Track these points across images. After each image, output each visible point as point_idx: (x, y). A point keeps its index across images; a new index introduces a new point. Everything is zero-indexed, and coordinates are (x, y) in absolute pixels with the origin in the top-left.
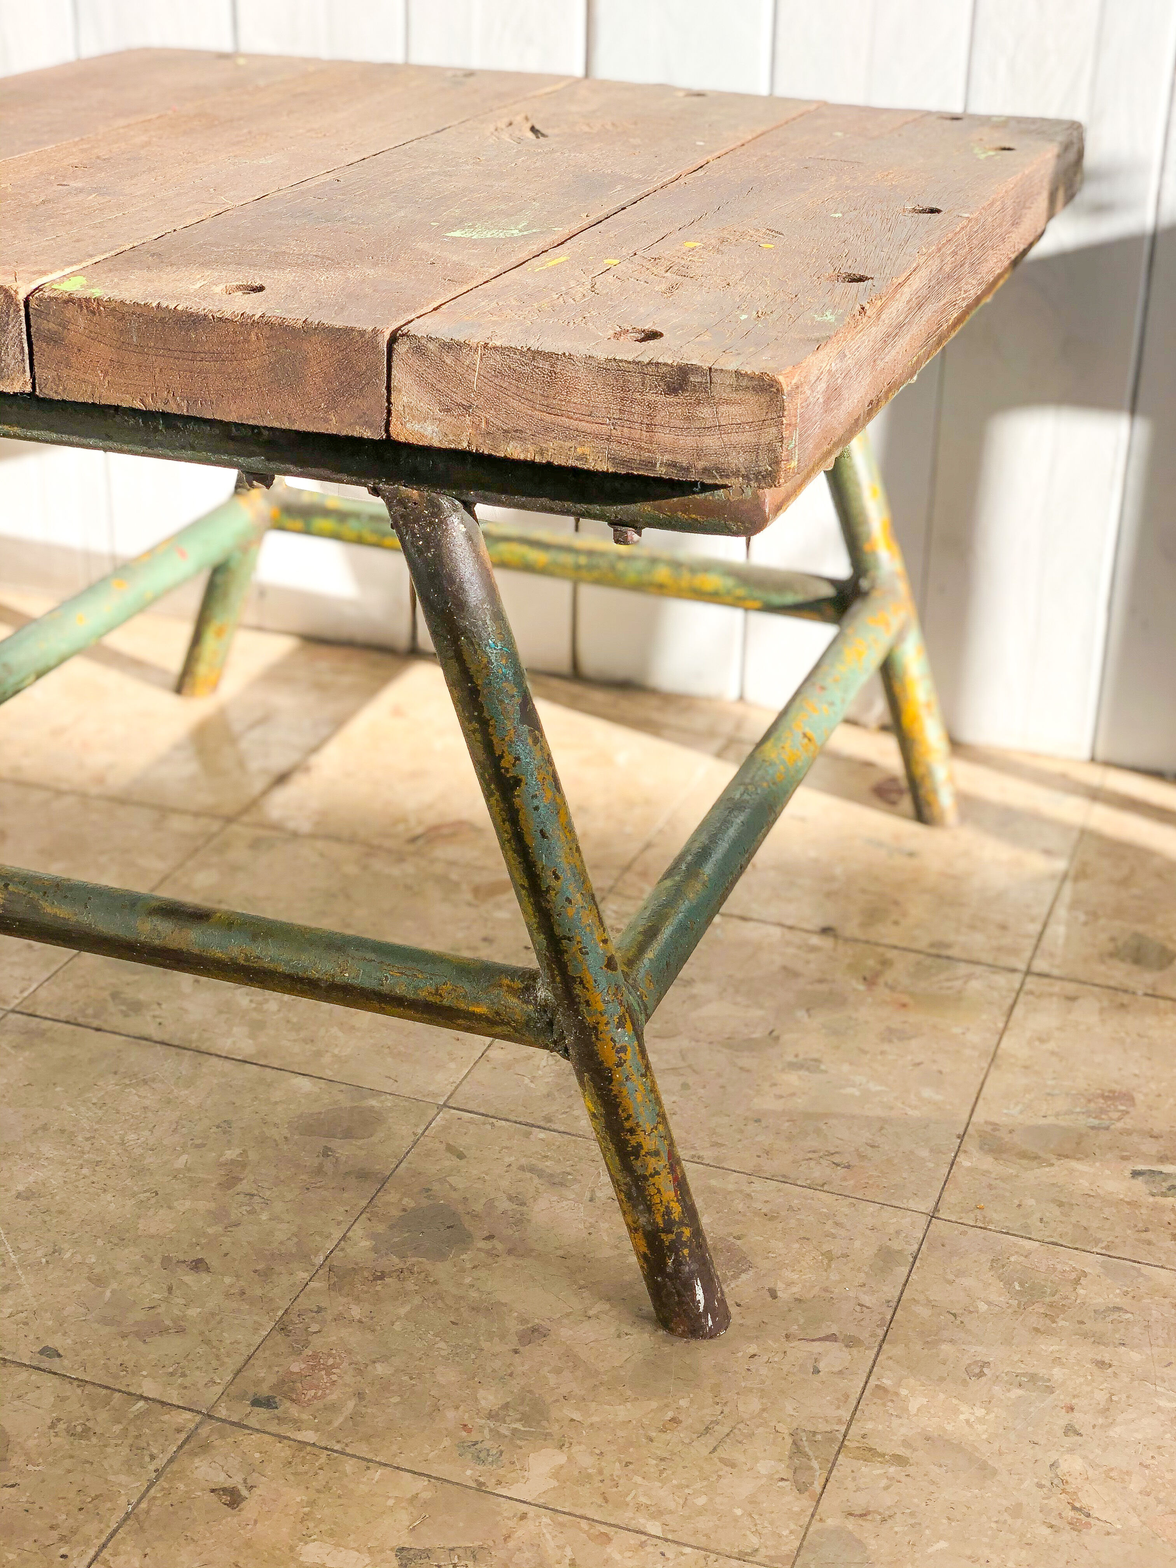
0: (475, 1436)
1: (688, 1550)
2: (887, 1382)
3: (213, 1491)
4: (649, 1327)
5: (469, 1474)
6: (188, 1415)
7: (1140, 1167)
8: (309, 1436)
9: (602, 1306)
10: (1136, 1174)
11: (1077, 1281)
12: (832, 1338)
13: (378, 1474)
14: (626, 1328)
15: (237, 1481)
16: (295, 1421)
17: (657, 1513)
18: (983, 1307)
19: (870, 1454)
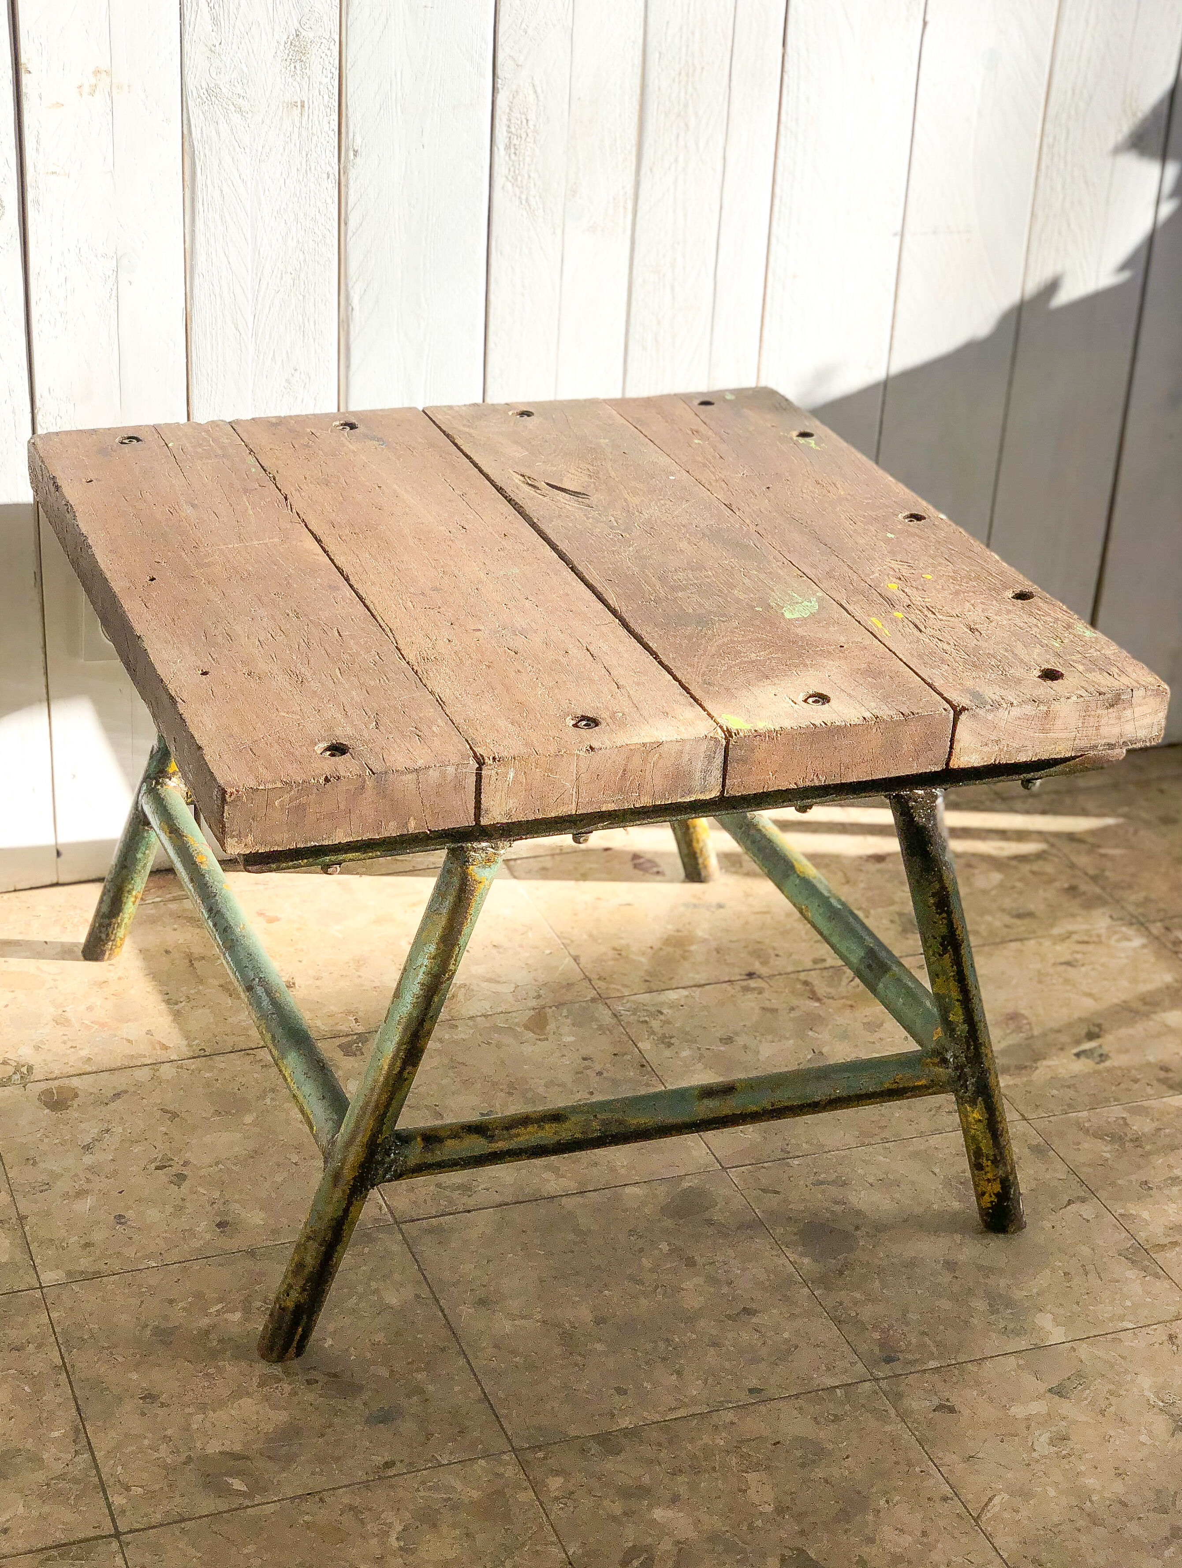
0: (1001, 1326)
1: (1155, 1327)
2: (1122, 1211)
3: (934, 1410)
4: (992, 1235)
5: (1023, 1343)
6: (868, 1384)
7: (1075, 1051)
8: (932, 1364)
9: (958, 1237)
10: (1078, 1055)
11: (1126, 1124)
12: (1070, 1202)
13: (988, 1364)
14: (985, 1242)
15: (936, 1402)
16: (917, 1360)
17: (1122, 1318)
18: (1108, 1155)
19: (1162, 1247)
